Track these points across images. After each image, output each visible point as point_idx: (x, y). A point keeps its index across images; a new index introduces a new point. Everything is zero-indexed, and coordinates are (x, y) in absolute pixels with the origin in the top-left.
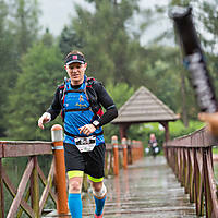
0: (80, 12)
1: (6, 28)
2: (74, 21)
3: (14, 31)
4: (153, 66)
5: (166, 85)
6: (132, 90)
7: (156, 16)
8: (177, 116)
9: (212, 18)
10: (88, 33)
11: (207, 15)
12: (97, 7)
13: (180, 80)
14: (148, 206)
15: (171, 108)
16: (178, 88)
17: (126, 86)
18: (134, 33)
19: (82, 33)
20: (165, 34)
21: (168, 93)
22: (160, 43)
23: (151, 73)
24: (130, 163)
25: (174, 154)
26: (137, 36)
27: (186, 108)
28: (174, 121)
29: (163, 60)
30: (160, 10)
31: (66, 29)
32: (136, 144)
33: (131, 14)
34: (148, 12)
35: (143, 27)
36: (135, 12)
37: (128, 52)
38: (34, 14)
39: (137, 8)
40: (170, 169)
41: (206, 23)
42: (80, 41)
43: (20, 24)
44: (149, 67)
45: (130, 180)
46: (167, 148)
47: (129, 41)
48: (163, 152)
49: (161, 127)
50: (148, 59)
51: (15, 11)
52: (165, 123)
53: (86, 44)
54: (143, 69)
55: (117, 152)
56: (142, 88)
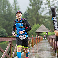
1: (12, 12)
2: (27, 10)
3: (14, 13)
4: (45, 20)
5: (47, 24)
6: (40, 25)
7: (45, 9)
8: (50, 31)
9: (57, 9)
10: (30, 13)
12: (32, 7)
13: (51, 23)
14: (44, 51)
15: (49, 29)
16: (50, 25)
17: (39, 24)
18: (40, 13)
19: (29, 13)
20: (47, 13)
21: (48, 26)
22: (46, 15)
23: (44, 21)
24: (40, 41)
25: (49, 39)
26: (41, 14)
27: (52, 29)
28: (49, 32)
29: (47, 19)
30: (46, 8)
31: (25, 12)
32: (41, 37)
33: (39, 9)
34: (43, 8)
35: (42, 11)
36: (40, 8)
37: (39, 17)
38: (18, 9)
39: (41, 7)
40: (49, 43)
42: (28, 15)
43: (15, 11)
44: (44, 20)
45: (40, 45)
46: (48, 38)
47: (39, 15)
48: (47, 39)
49: (47, 33)
50: (43, 19)
51: (14, 8)
52: (47, 32)
53: (30, 15)
54: (42, 21)
55: (37, 39)
56: (42, 25)
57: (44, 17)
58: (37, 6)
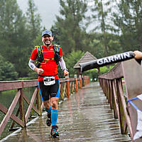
0: (59, 19)
2: (56, 23)
4: (92, 42)
5: (98, 50)
6: (83, 53)
7: (92, 20)
9: (117, 19)
11: (115, 18)
12: (66, 17)
13: (104, 48)
18: (83, 28)
19: (60, 28)
20: (97, 27)
21: (100, 53)
22: (95, 32)
23: (91, 45)
24: (84, 86)
29: (96, 39)
30: (94, 17)
31: (52, 27)
32: (86, 77)
33: (81, 19)
34: (89, 18)
35: (87, 24)
36: (83, 18)
37: (81, 36)
38: (38, 21)
39: (84, 16)
41: (115, 22)
42: (59, 32)
46: (100, 79)
47: (81, 31)
50: (90, 39)
54: (88, 44)
55: (77, 82)
56: (87, 52)
57: (91, 37)
58: (76, 14)
